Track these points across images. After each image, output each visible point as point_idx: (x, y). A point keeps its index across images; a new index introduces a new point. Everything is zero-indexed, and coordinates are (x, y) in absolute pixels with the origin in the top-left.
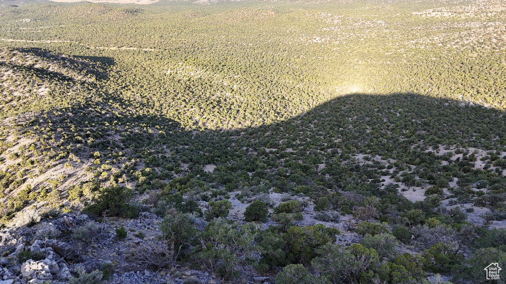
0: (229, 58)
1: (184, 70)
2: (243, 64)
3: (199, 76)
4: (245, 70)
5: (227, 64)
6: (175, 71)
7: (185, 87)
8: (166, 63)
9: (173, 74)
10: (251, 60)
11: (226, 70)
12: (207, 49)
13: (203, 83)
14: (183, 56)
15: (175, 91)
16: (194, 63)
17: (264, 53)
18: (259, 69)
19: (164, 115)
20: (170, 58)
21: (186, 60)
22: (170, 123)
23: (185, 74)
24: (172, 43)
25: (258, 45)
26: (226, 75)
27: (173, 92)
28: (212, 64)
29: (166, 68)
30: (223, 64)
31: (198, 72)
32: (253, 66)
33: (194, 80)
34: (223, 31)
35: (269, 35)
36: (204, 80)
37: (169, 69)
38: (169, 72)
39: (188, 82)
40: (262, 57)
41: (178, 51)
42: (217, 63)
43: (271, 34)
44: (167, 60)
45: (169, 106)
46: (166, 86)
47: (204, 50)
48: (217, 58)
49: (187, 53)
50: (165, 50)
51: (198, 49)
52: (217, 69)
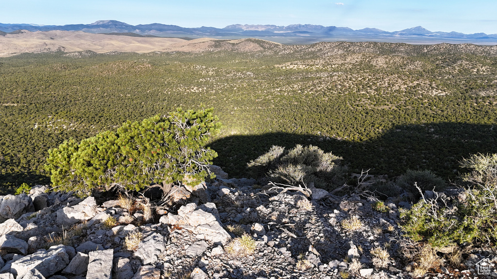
0: (106, 109)
1: (55, 124)
2: (123, 114)
3: (74, 129)
4: (124, 120)
5: (105, 115)
6: (44, 125)
7: (57, 140)
8: (32, 117)
9: (41, 128)
10: (131, 110)
11: (103, 121)
12: (81, 101)
13: (78, 135)
14: (54, 110)
15: (44, 146)
16: (66, 116)
17: (143, 103)
18: (139, 118)
19: (33, 172)
20: (37, 112)
21: (57, 113)
22: (41, 179)
23: (57, 127)
24: (39, 96)
25: (137, 96)
26: (103, 125)
27: (42, 146)
28: (87, 116)
29: (33, 122)
30: (100, 115)
31: (71, 125)
32: (133, 116)
33: (68, 133)
34: (98, 84)
35: (147, 86)
36: (79, 132)
37: (37, 123)
38: (36, 126)
39: (60, 135)
40: (141, 106)
41: (47, 105)
42: (93, 115)
43: (149, 85)
44: (33, 114)
45: (38, 162)
46: (34, 141)
47: (77, 102)
48: (92, 110)
49: (58, 106)
50: (31, 104)
51: (71, 101)
52: (93, 120)
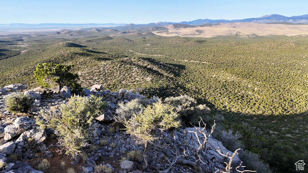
0: (255, 71)
1: (224, 76)
2: (265, 76)
3: (233, 80)
4: (265, 79)
5: (253, 74)
6: (218, 76)
7: (222, 85)
8: (213, 71)
9: (216, 77)
10: (271, 74)
11: (251, 78)
12: (241, 64)
13: (234, 84)
14: (225, 68)
15: (215, 87)
16: (231, 72)
17: (282, 70)
18: (276, 79)
19: (207, 99)
20: (217, 68)
21: (226, 70)
22: (209, 104)
23: (224, 78)
24: (220, 59)
25: (279, 65)
26: (250, 81)
27: (214, 87)
28: (242, 74)
29: (213, 73)
30: (250, 74)
31: (232, 78)
32: (272, 77)
33: (229, 82)
34: (254, 55)
35: (288, 59)
36: (236, 82)
37: (215, 74)
38: (214, 76)
39: (225, 83)
40: (280, 72)
41: (223, 65)
42: (246, 73)
43: (290, 58)
44: (214, 69)
45: (210, 95)
46: (211, 83)
47: (239, 65)
48: (247, 70)
49: (228, 66)
50: (215, 63)
51: (236, 64)
52: (245, 77)
